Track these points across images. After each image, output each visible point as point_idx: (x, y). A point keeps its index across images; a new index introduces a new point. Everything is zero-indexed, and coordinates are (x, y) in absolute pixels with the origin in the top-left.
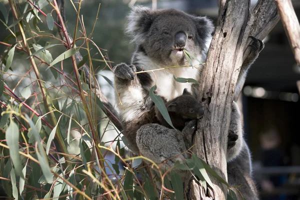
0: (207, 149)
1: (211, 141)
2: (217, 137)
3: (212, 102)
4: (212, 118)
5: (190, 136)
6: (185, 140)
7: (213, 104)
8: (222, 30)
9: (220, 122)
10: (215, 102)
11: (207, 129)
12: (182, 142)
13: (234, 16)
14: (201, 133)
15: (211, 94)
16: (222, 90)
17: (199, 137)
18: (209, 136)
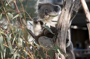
0: (60, 44)
1: (61, 41)
2: (63, 40)
5: (55, 40)
6: (53, 41)
8: (64, 9)
9: (64, 36)
10: (62, 30)
11: (60, 38)
12: (52, 42)
13: (68, 5)
14: (58, 39)
15: (61, 28)
16: (64, 26)
17: (57, 40)
18: (60, 40)
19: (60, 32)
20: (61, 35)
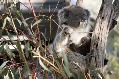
0: (97, 65)
1: (99, 62)
2: (101, 60)
3: (99, 45)
4: (99, 52)
5: (89, 59)
6: (86, 60)
7: (99, 47)
8: (101, 16)
9: (102, 54)
10: (100, 46)
11: (97, 57)
13: (107, 10)
14: (95, 58)
15: (98, 42)
16: (103, 41)
17: (93, 60)
18: (98, 60)
19: (97, 49)
20: (98, 53)
